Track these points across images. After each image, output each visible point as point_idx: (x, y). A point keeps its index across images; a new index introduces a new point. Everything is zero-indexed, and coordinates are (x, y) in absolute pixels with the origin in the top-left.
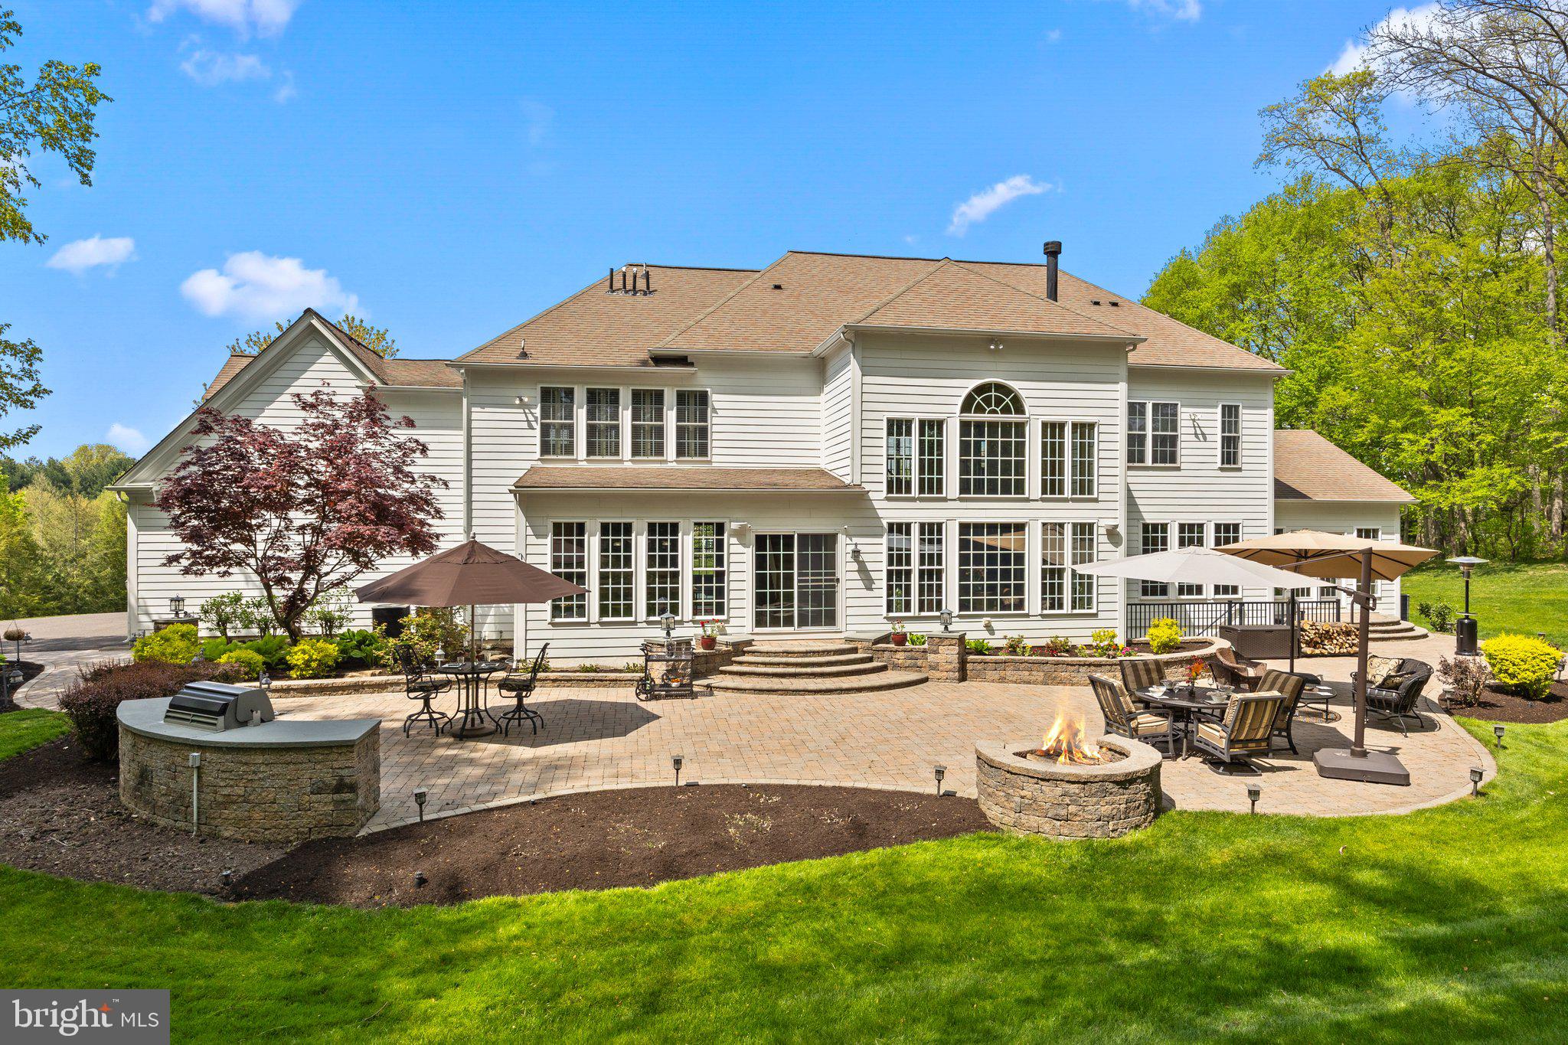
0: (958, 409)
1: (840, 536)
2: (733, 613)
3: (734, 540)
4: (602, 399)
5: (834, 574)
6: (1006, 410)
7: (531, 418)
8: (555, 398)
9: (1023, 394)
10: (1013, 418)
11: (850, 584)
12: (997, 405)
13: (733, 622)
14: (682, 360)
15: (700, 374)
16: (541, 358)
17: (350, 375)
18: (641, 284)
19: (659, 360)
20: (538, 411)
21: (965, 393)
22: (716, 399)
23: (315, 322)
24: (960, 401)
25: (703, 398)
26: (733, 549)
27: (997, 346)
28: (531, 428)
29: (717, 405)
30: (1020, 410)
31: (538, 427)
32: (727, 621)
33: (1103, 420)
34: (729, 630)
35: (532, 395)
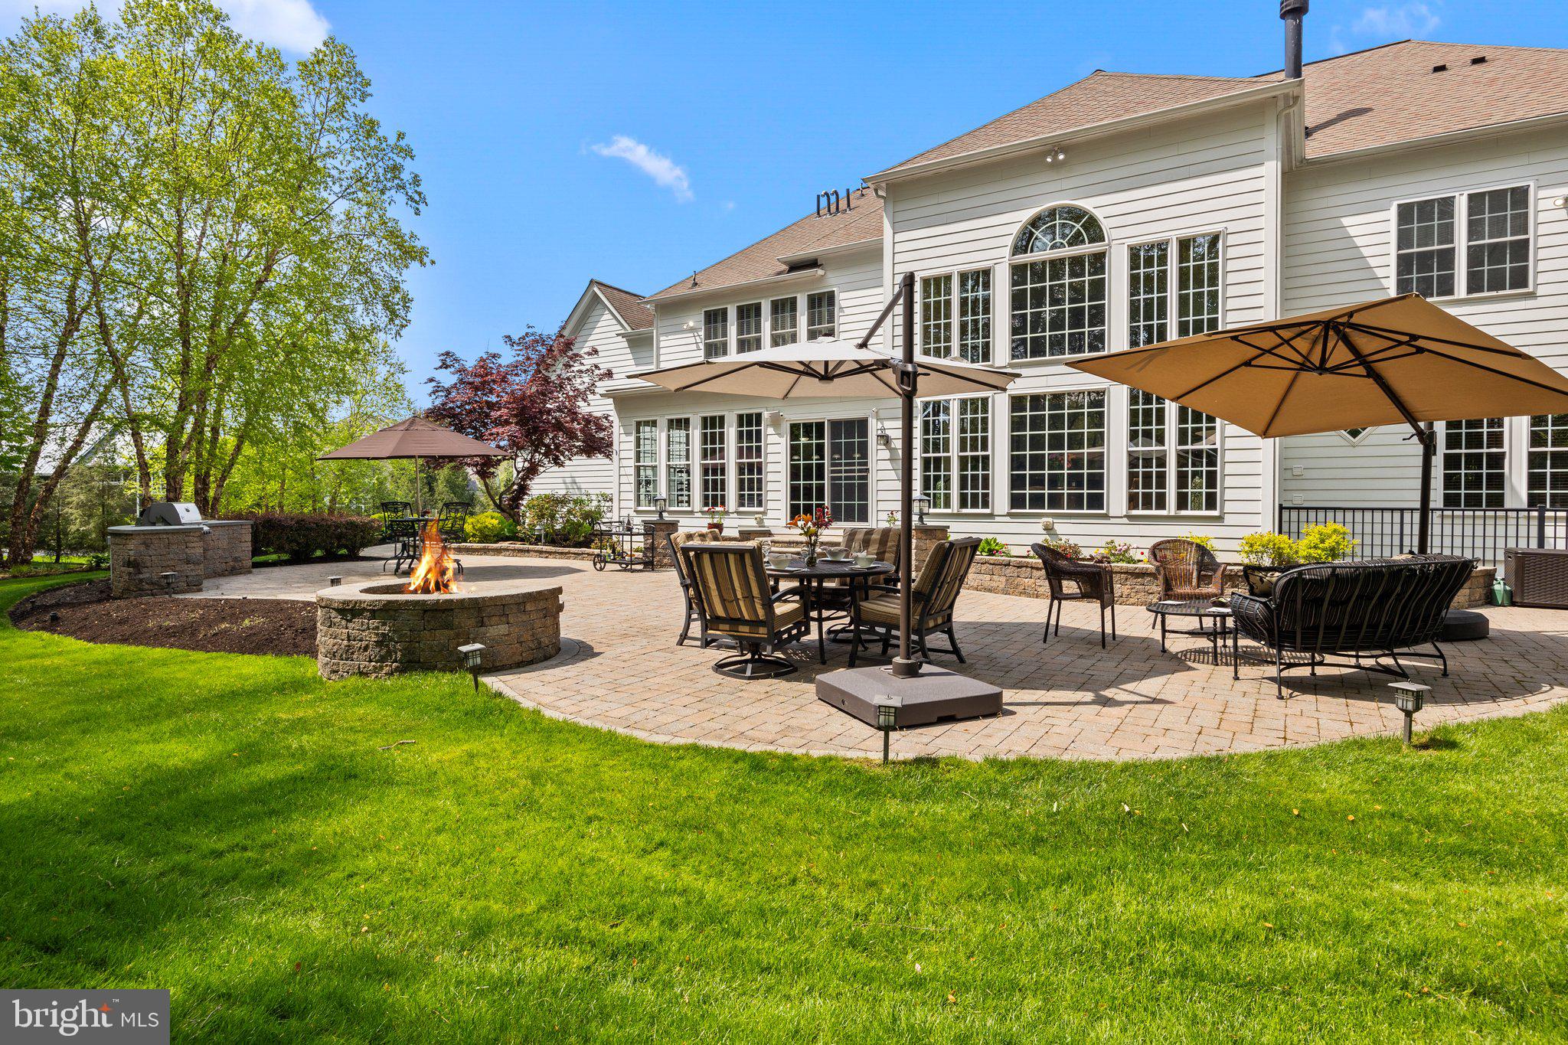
0: (1007, 252)
1: (870, 420)
2: (770, 505)
3: (770, 430)
4: (749, 314)
5: (866, 464)
6: (1076, 240)
7: (699, 340)
8: (715, 319)
9: (1099, 214)
10: (1087, 249)
11: (881, 475)
12: (1064, 236)
13: (770, 514)
14: (813, 264)
15: (829, 275)
16: (705, 287)
17: (619, 327)
18: (843, 204)
19: (795, 267)
20: (702, 333)
21: (1015, 229)
22: (843, 299)
23: (596, 289)
24: (1009, 241)
25: (830, 298)
26: (771, 439)
27: (1055, 157)
28: (698, 347)
29: (843, 304)
30: (1097, 235)
31: (702, 346)
32: (764, 513)
33: (1232, 227)
34: (767, 523)
35: (695, 321)
